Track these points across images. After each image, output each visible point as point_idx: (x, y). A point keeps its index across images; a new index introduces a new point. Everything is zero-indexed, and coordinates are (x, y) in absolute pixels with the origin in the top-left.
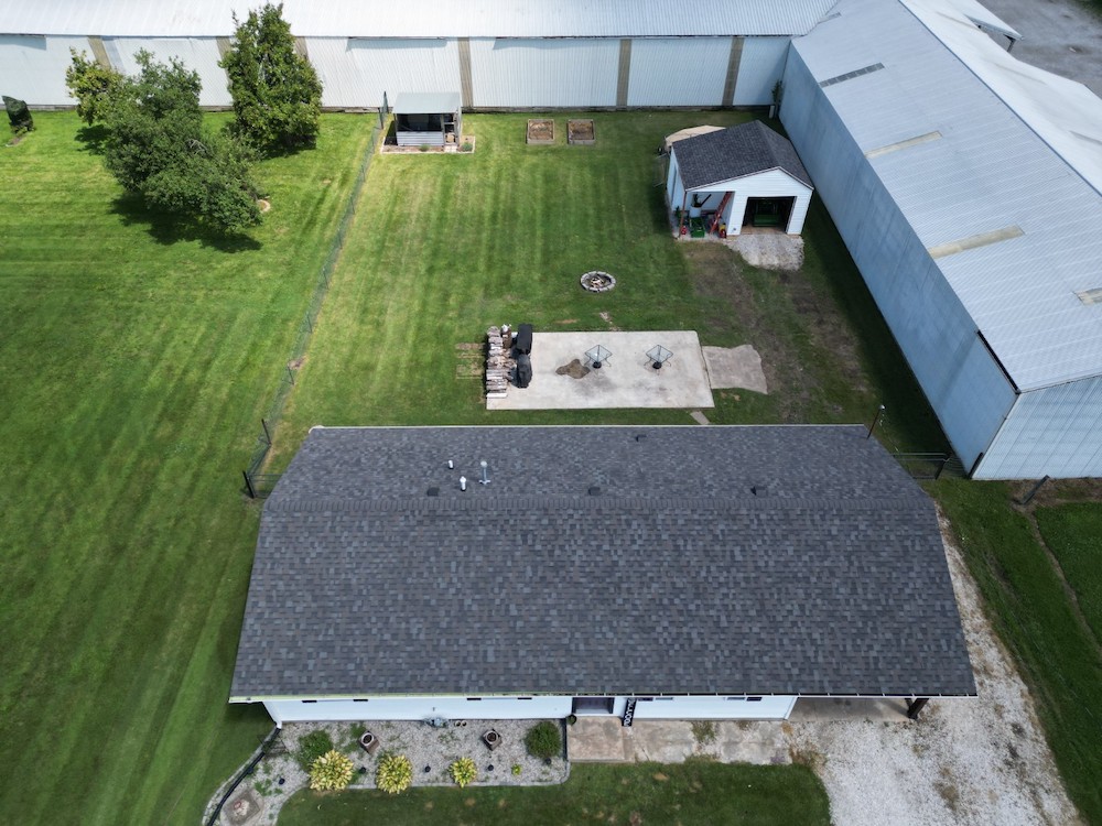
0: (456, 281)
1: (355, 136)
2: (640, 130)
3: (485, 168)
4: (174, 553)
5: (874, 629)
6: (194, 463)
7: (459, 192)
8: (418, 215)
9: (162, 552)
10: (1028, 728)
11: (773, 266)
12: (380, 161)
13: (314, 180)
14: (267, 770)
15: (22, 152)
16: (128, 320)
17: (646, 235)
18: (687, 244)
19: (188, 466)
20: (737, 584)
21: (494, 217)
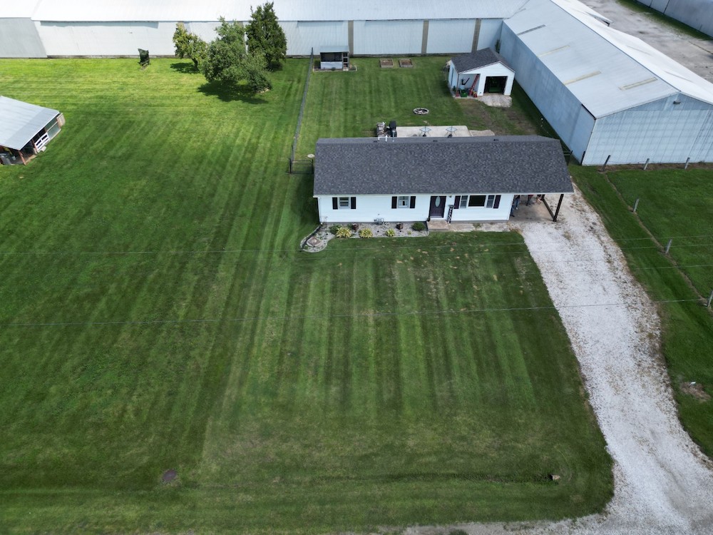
0: (358, 112)
1: (300, 66)
3: (363, 76)
4: (266, 187)
5: (538, 176)
6: (264, 164)
7: (353, 84)
8: (336, 92)
9: (261, 188)
10: (598, 223)
11: (498, 106)
12: (314, 74)
13: (285, 81)
14: (320, 235)
15: (148, 72)
16: (220, 125)
17: (441, 97)
18: (459, 99)
19: (262, 166)
20: (489, 164)
21: (370, 92)
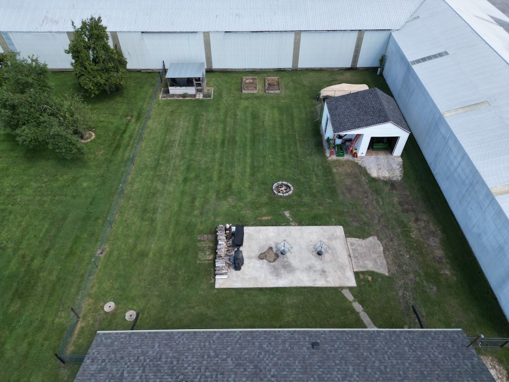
0: (200, 189)
1: (146, 88)
2: (305, 83)
3: (218, 109)
7: (203, 125)
8: (180, 141)
11: (385, 177)
12: (159, 104)
13: (121, 118)
16: (3, 219)
17: (311, 155)
18: (334, 161)
21: (223, 143)
